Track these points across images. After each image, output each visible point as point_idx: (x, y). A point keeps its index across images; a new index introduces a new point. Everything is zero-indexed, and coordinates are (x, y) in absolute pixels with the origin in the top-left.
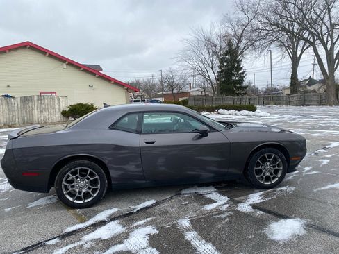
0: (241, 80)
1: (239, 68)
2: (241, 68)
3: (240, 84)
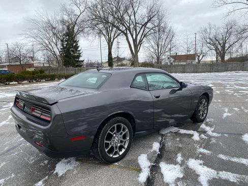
0: (79, 56)
1: (76, 47)
2: (78, 47)
3: (79, 58)
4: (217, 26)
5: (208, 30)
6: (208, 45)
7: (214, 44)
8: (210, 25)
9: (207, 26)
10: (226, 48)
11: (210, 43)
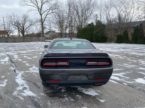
4: (18, 16)
5: (13, 17)
6: (14, 26)
7: (17, 26)
8: (13, 14)
9: (12, 14)
10: (25, 29)
11: (15, 25)
